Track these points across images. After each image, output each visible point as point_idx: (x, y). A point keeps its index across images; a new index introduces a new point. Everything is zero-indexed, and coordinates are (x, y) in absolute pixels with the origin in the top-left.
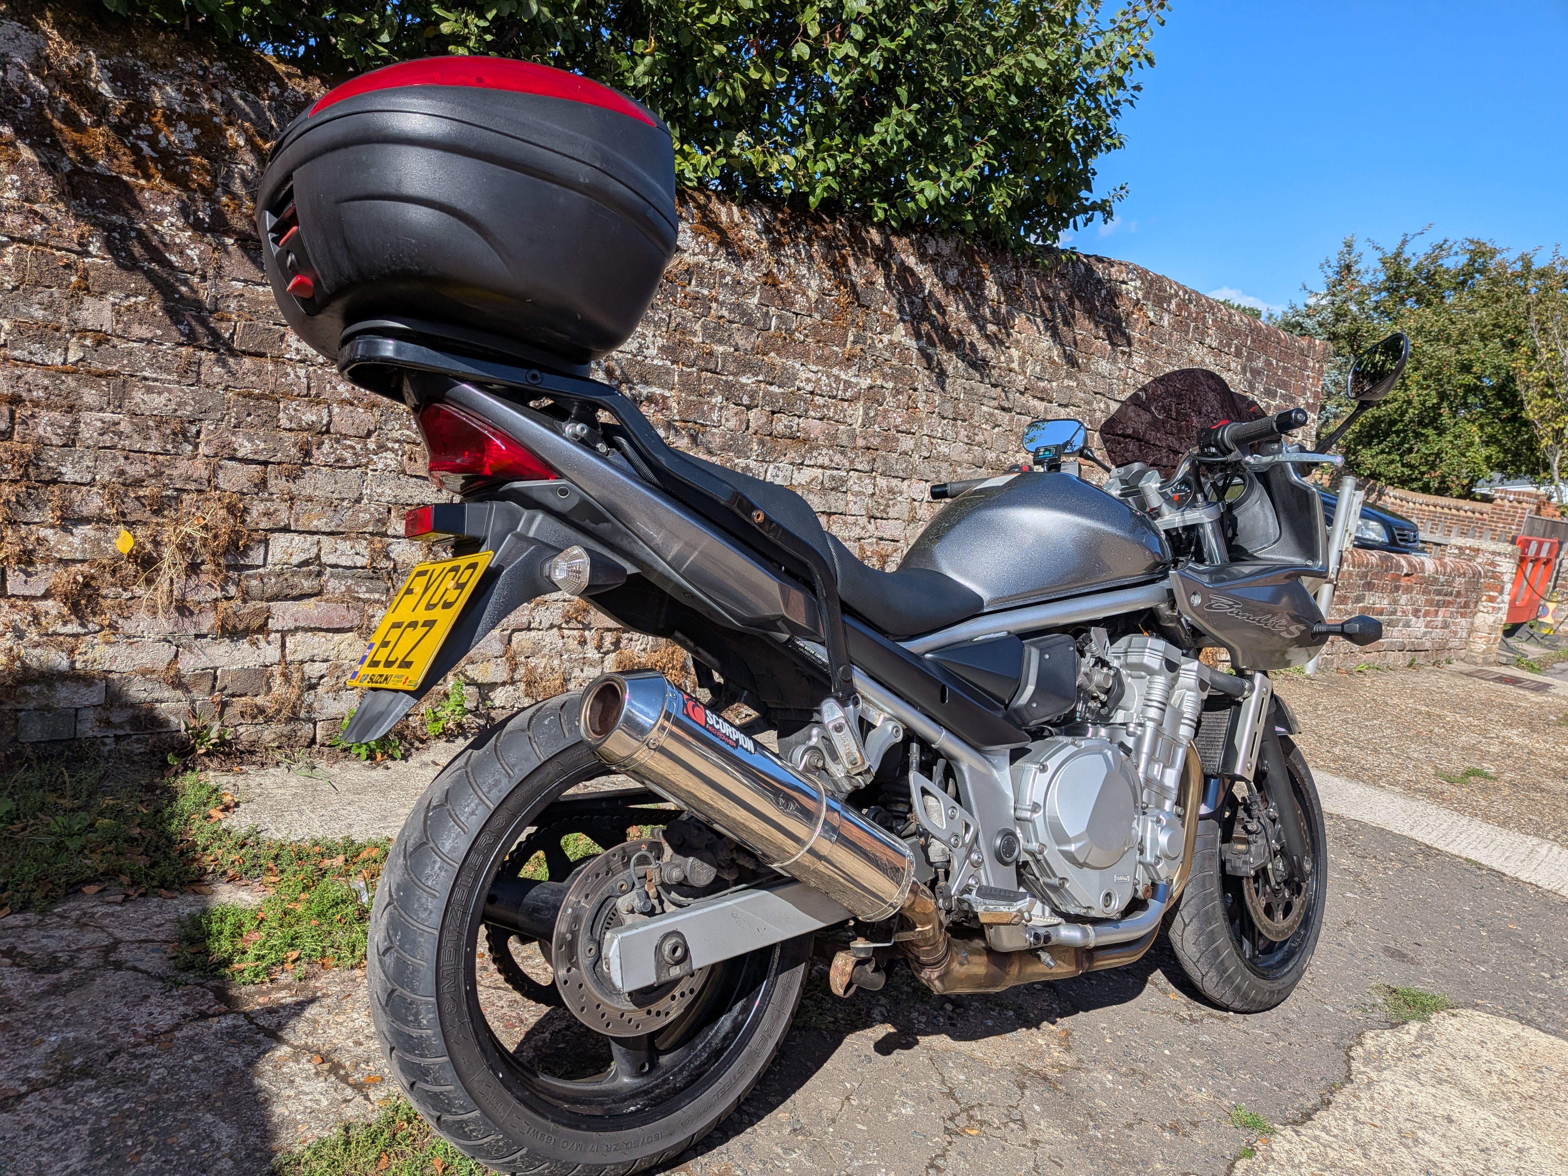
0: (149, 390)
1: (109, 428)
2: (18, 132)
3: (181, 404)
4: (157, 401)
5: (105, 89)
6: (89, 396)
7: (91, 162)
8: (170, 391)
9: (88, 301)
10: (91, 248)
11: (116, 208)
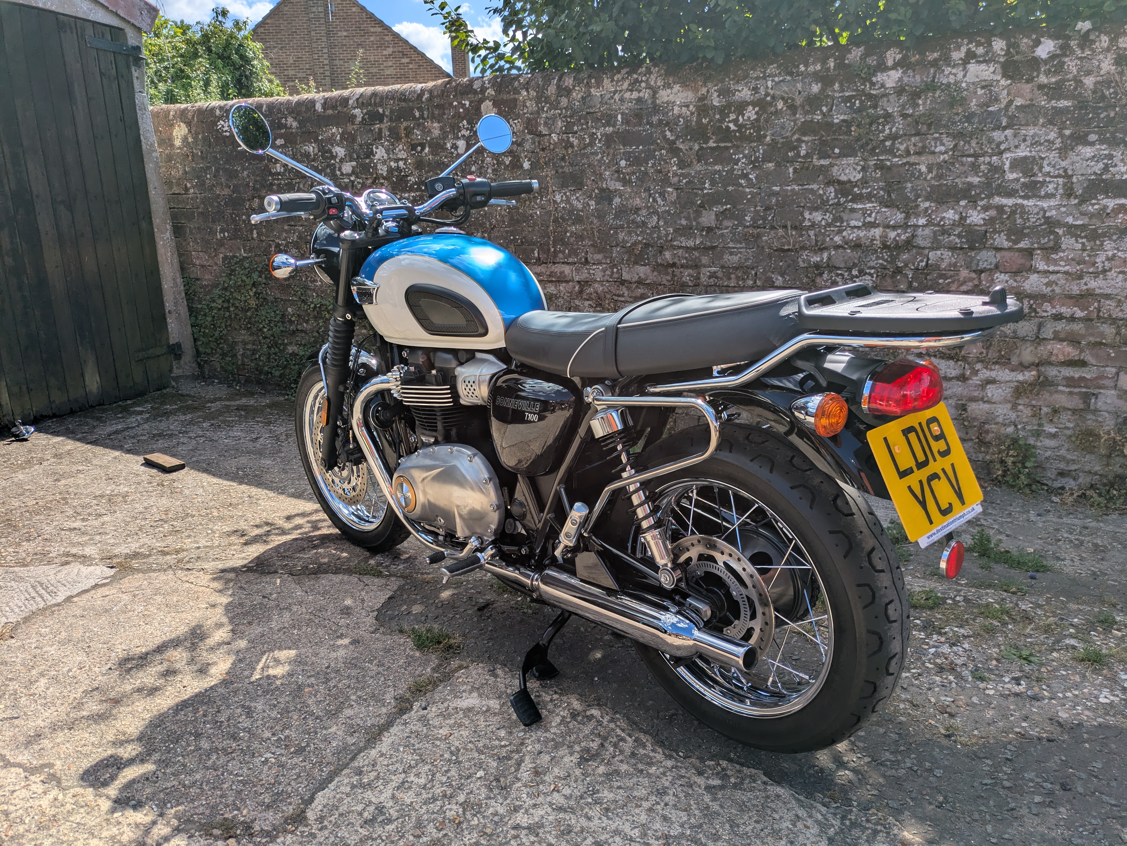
0: (731, 254)
1: (713, 275)
3: (746, 260)
4: (735, 258)
5: (715, 103)
6: (705, 260)
8: (741, 253)
9: (705, 212)
10: (707, 186)
11: (717, 162)
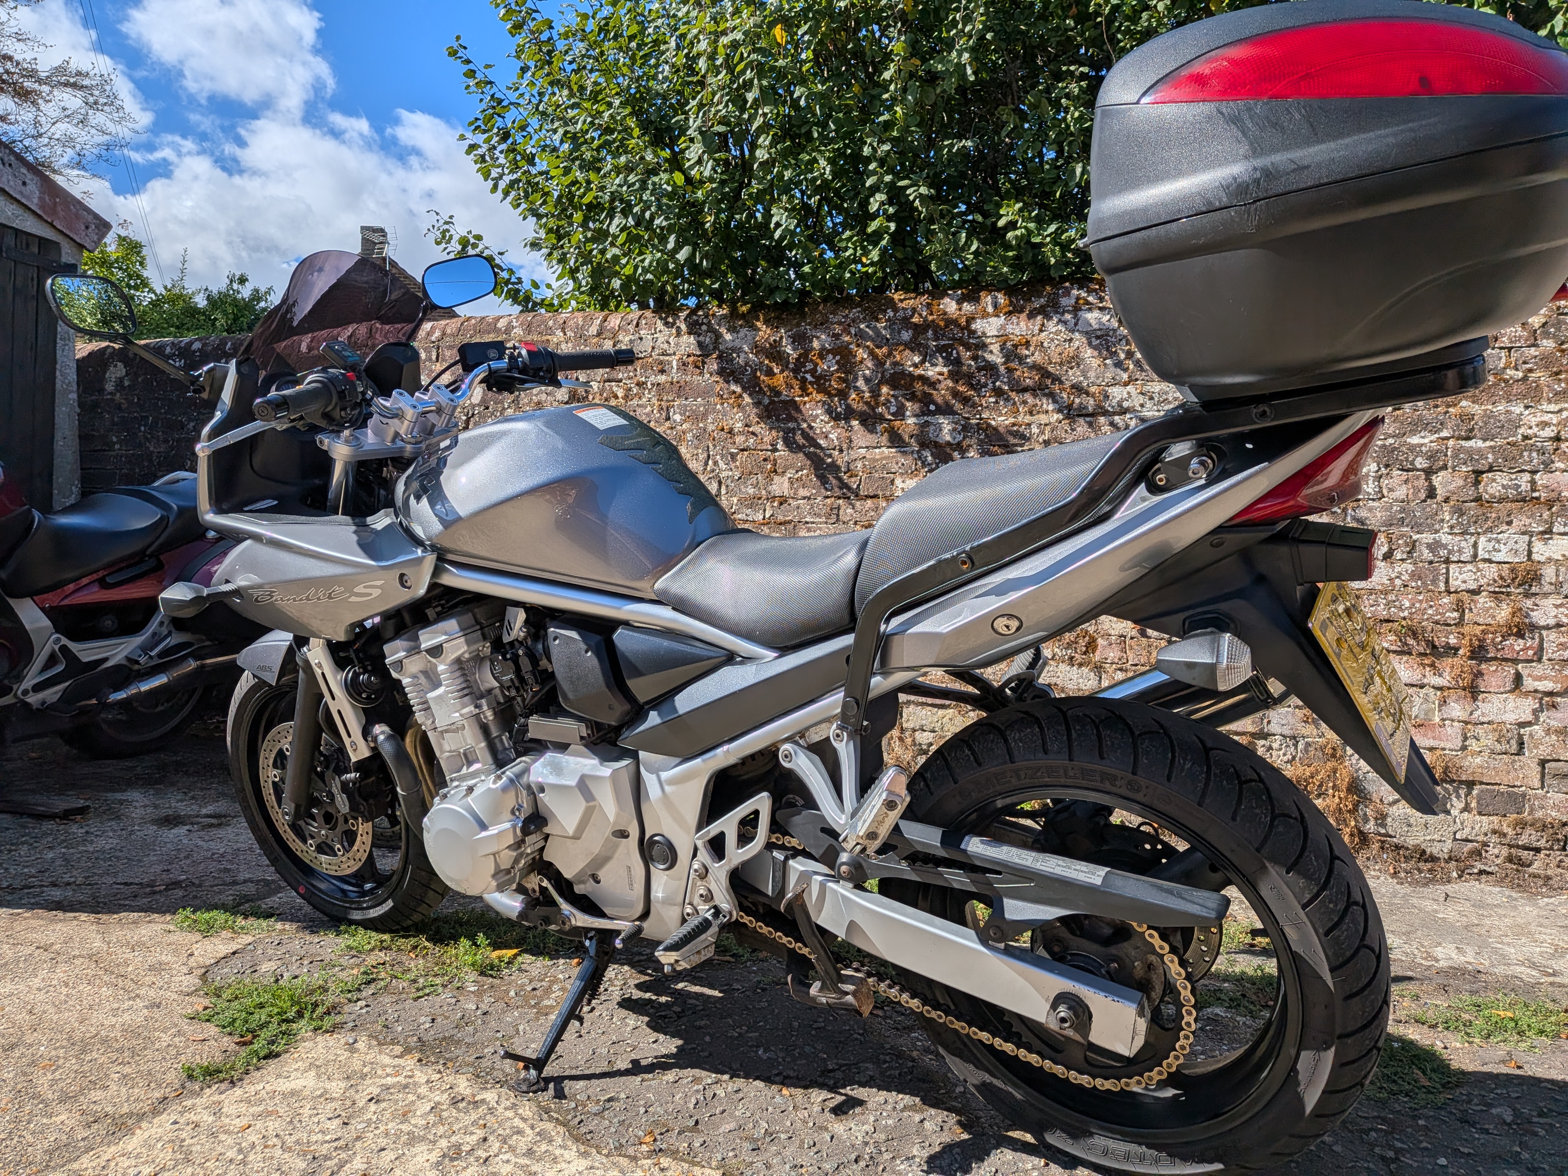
2: (744, 389)
5: (789, 350)
7: (778, 394)
9: (776, 479)
10: (779, 447)
11: (791, 419)
